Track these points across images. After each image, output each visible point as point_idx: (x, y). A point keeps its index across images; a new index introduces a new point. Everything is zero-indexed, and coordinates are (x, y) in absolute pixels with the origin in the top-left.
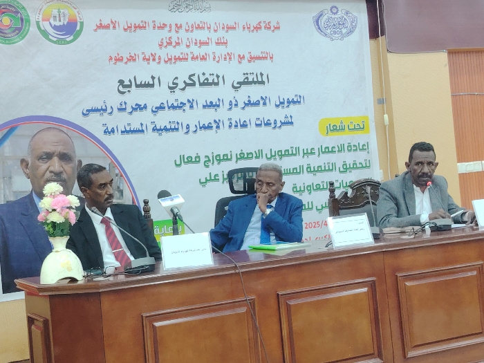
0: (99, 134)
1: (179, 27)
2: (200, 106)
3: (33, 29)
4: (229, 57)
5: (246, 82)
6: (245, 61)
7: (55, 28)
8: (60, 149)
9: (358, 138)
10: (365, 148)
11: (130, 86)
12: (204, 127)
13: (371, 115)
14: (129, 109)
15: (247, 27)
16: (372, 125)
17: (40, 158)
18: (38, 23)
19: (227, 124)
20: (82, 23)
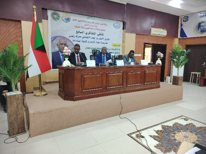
0: (72, 41)
1: (88, 22)
2: (91, 38)
3: (61, 19)
4: (97, 29)
5: (100, 35)
6: (100, 31)
7: (65, 19)
8: (64, 43)
9: (118, 48)
10: (119, 50)
11: (78, 32)
12: (91, 42)
13: (121, 44)
14: (78, 37)
15: (101, 24)
16: (121, 46)
17: (60, 44)
18: (62, 18)
19: (96, 42)
20: (70, 19)
